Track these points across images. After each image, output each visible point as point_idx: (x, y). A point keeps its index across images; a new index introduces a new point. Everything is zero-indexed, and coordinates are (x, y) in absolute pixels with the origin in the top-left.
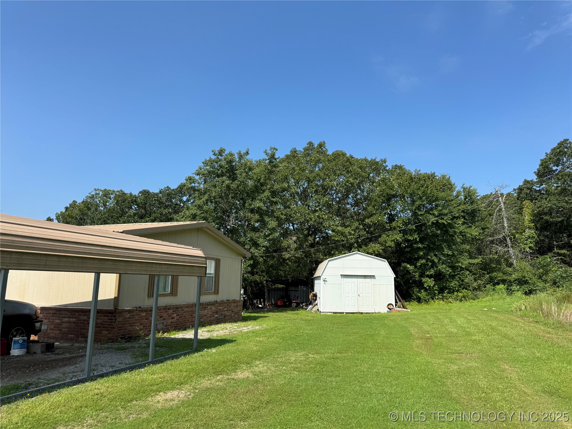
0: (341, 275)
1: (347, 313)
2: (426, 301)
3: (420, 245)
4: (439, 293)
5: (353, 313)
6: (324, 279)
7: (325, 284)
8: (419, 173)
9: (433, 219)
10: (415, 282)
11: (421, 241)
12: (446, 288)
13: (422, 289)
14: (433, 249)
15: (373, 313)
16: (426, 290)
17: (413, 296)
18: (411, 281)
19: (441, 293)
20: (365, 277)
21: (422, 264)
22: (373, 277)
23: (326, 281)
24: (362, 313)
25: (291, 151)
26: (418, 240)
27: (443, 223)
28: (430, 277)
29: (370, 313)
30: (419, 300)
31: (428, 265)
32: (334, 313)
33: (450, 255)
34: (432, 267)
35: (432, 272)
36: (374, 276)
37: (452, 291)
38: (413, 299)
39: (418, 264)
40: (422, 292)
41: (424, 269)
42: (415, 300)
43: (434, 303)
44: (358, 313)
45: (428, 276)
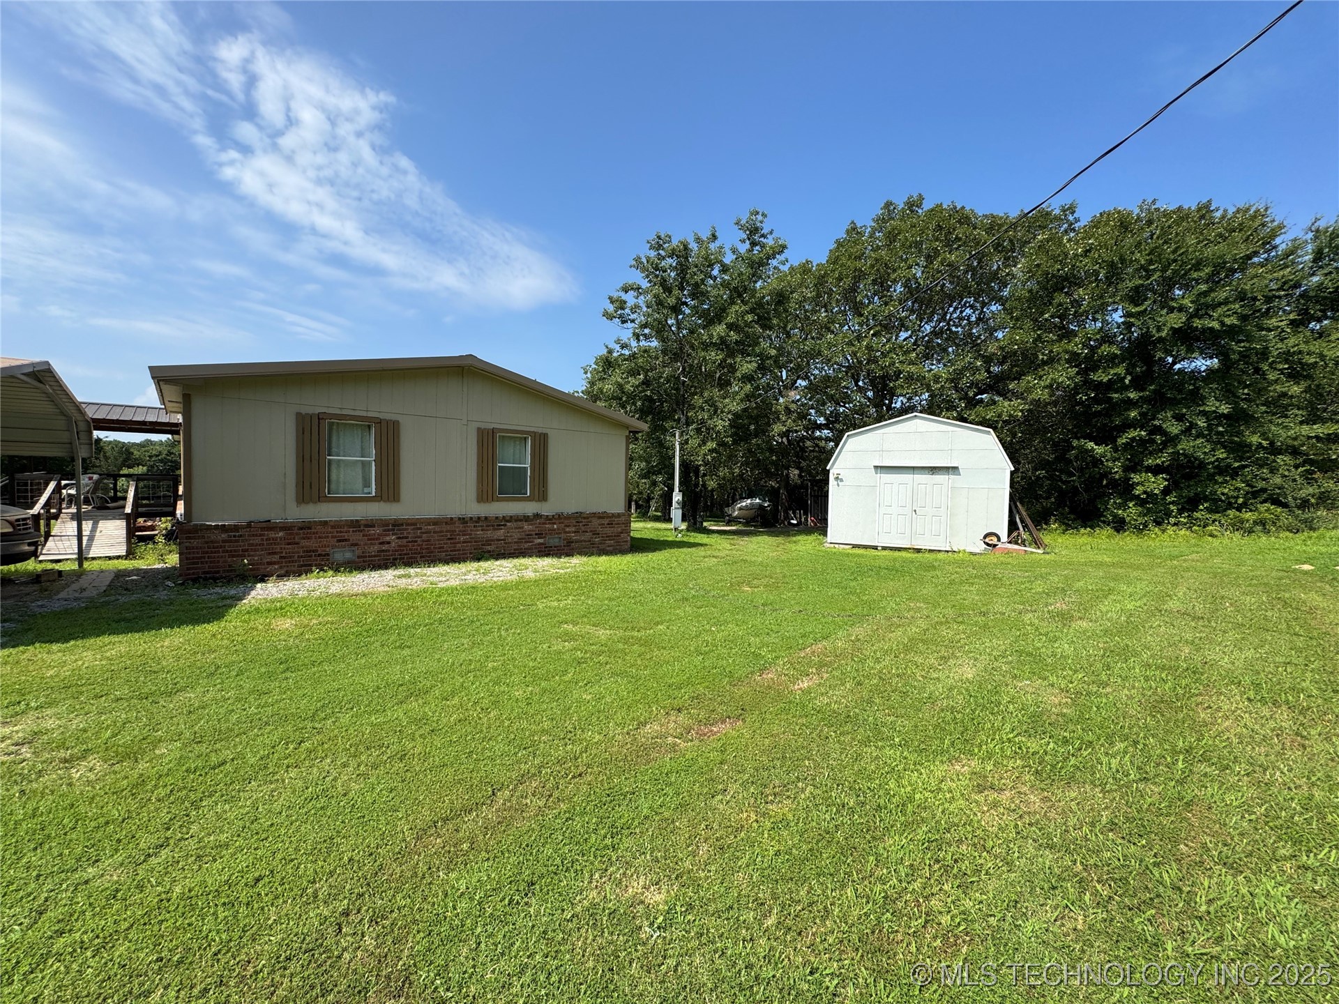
0: (876, 467)
1: (884, 548)
2: (1141, 530)
3: (1133, 395)
4: (1180, 512)
5: (899, 549)
6: (836, 476)
7: (838, 485)
8: (1153, 207)
9: (1176, 320)
10: (1114, 484)
11: (1138, 384)
12: (1206, 499)
13: (1131, 501)
14: (1174, 403)
15: (948, 552)
16: (1141, 502)
17: (1105, 516)
18: (1105, 482)
19: (1188, 510)
20: (933, 470)
21: (1133, 439)
22: (954, 470)
23: (841, 480)
24: (919, 551)
25: (848, 232)
26: (1127, 382)
27: (1212, 329)
28: (1156, 470)
29: (940, 551)
30: (1120, 525)
31: (1153, 441)
32: (855, 546)
33: (1223, 414)
34: (1165, 445)
35: (1163, 459)
36: (955, 468)
37: (1219, 506)
38: (1104, 522)
39: (1122, 441)
40: (1129, 507)
41: (1142, 453)
42: (1108, 525)
43: (1159, 533)
44: (910, 549)
45: (1149, 469)
